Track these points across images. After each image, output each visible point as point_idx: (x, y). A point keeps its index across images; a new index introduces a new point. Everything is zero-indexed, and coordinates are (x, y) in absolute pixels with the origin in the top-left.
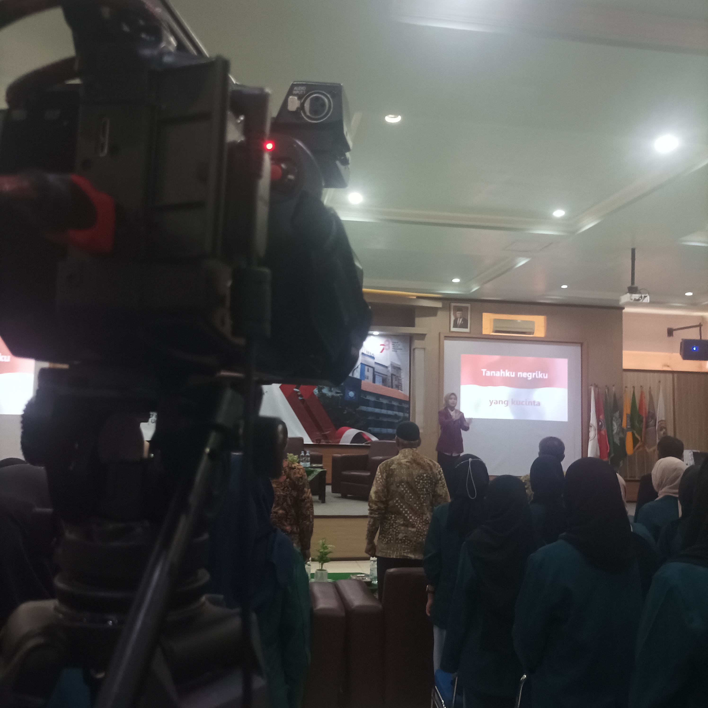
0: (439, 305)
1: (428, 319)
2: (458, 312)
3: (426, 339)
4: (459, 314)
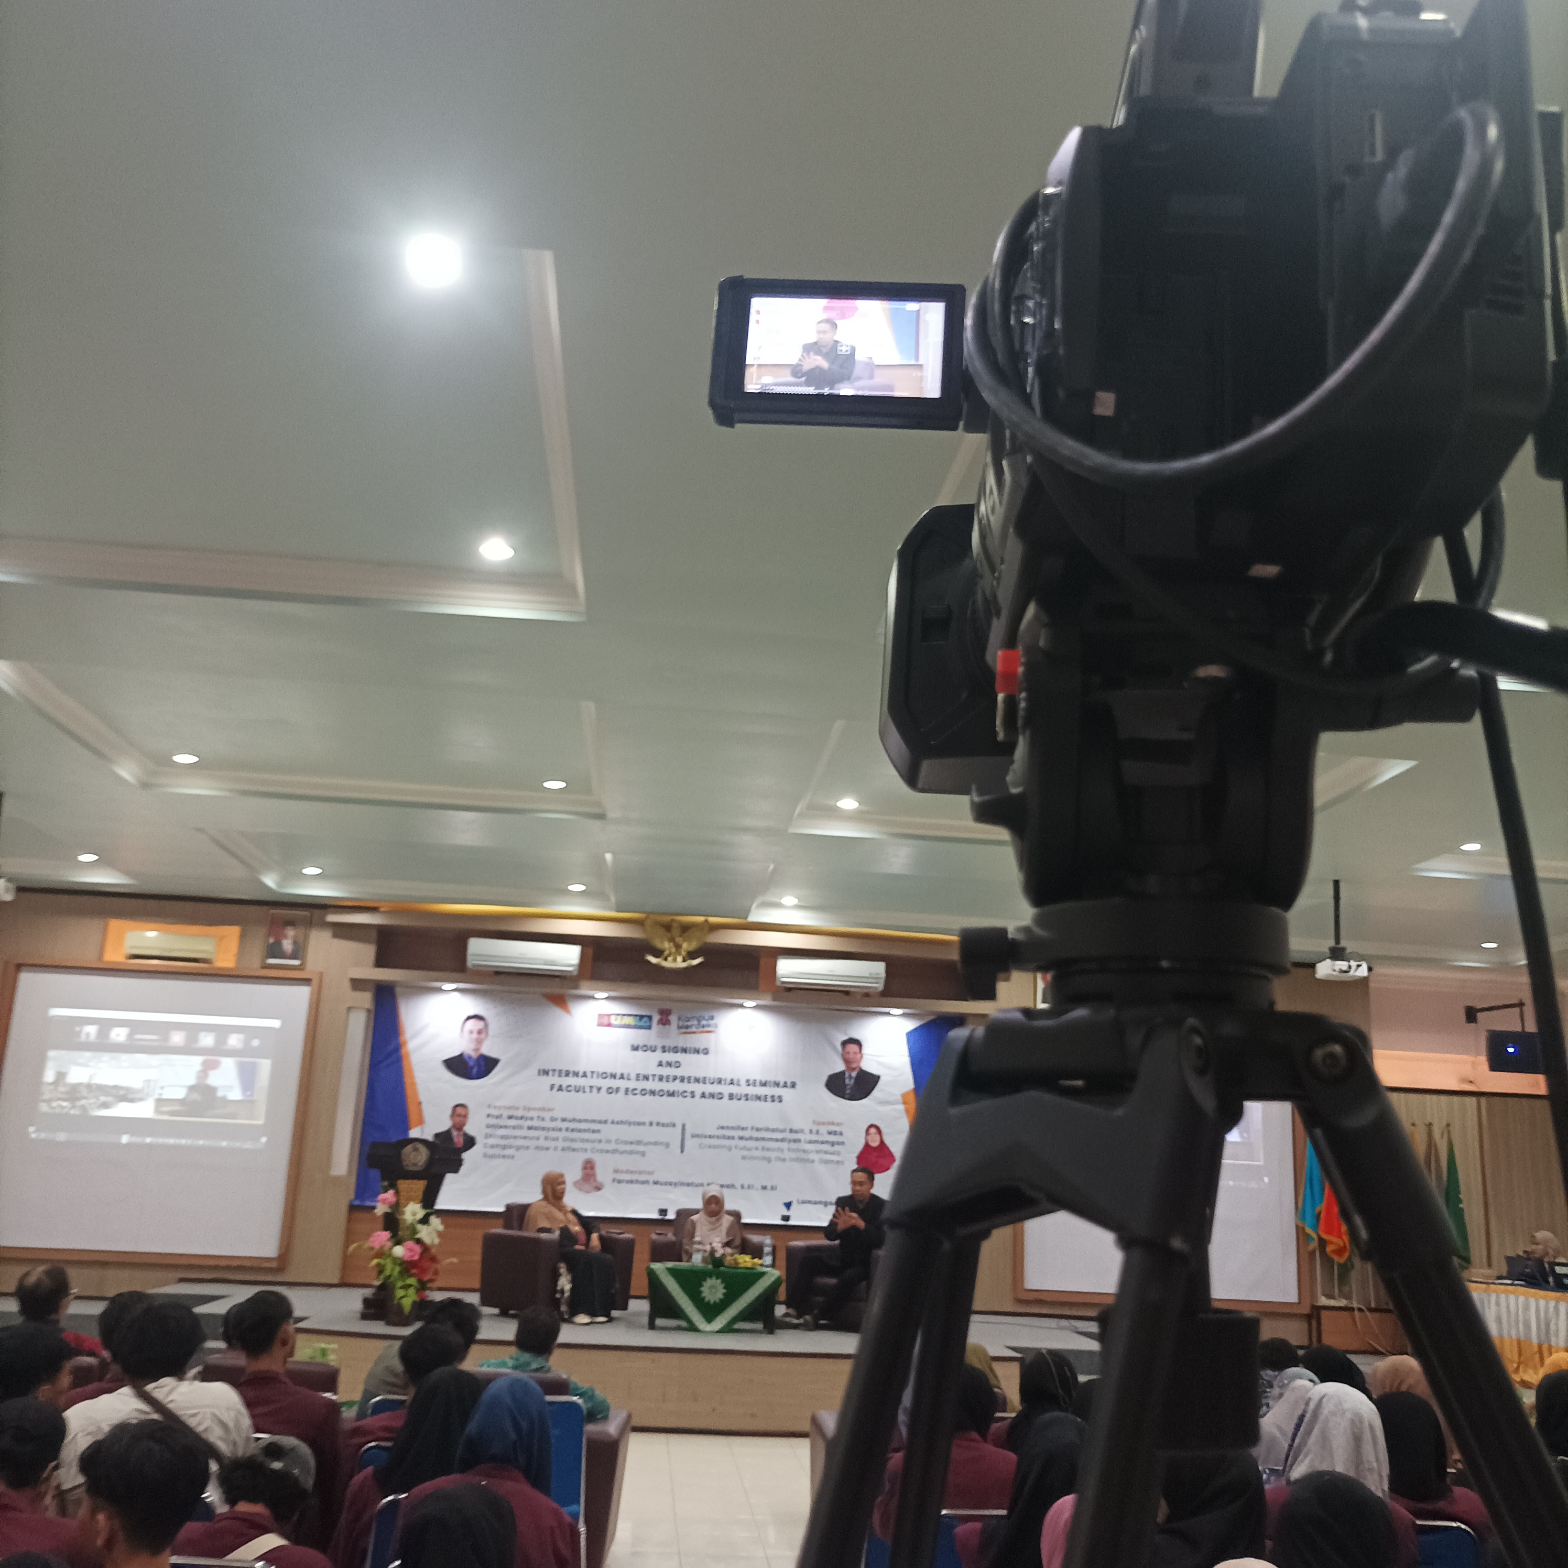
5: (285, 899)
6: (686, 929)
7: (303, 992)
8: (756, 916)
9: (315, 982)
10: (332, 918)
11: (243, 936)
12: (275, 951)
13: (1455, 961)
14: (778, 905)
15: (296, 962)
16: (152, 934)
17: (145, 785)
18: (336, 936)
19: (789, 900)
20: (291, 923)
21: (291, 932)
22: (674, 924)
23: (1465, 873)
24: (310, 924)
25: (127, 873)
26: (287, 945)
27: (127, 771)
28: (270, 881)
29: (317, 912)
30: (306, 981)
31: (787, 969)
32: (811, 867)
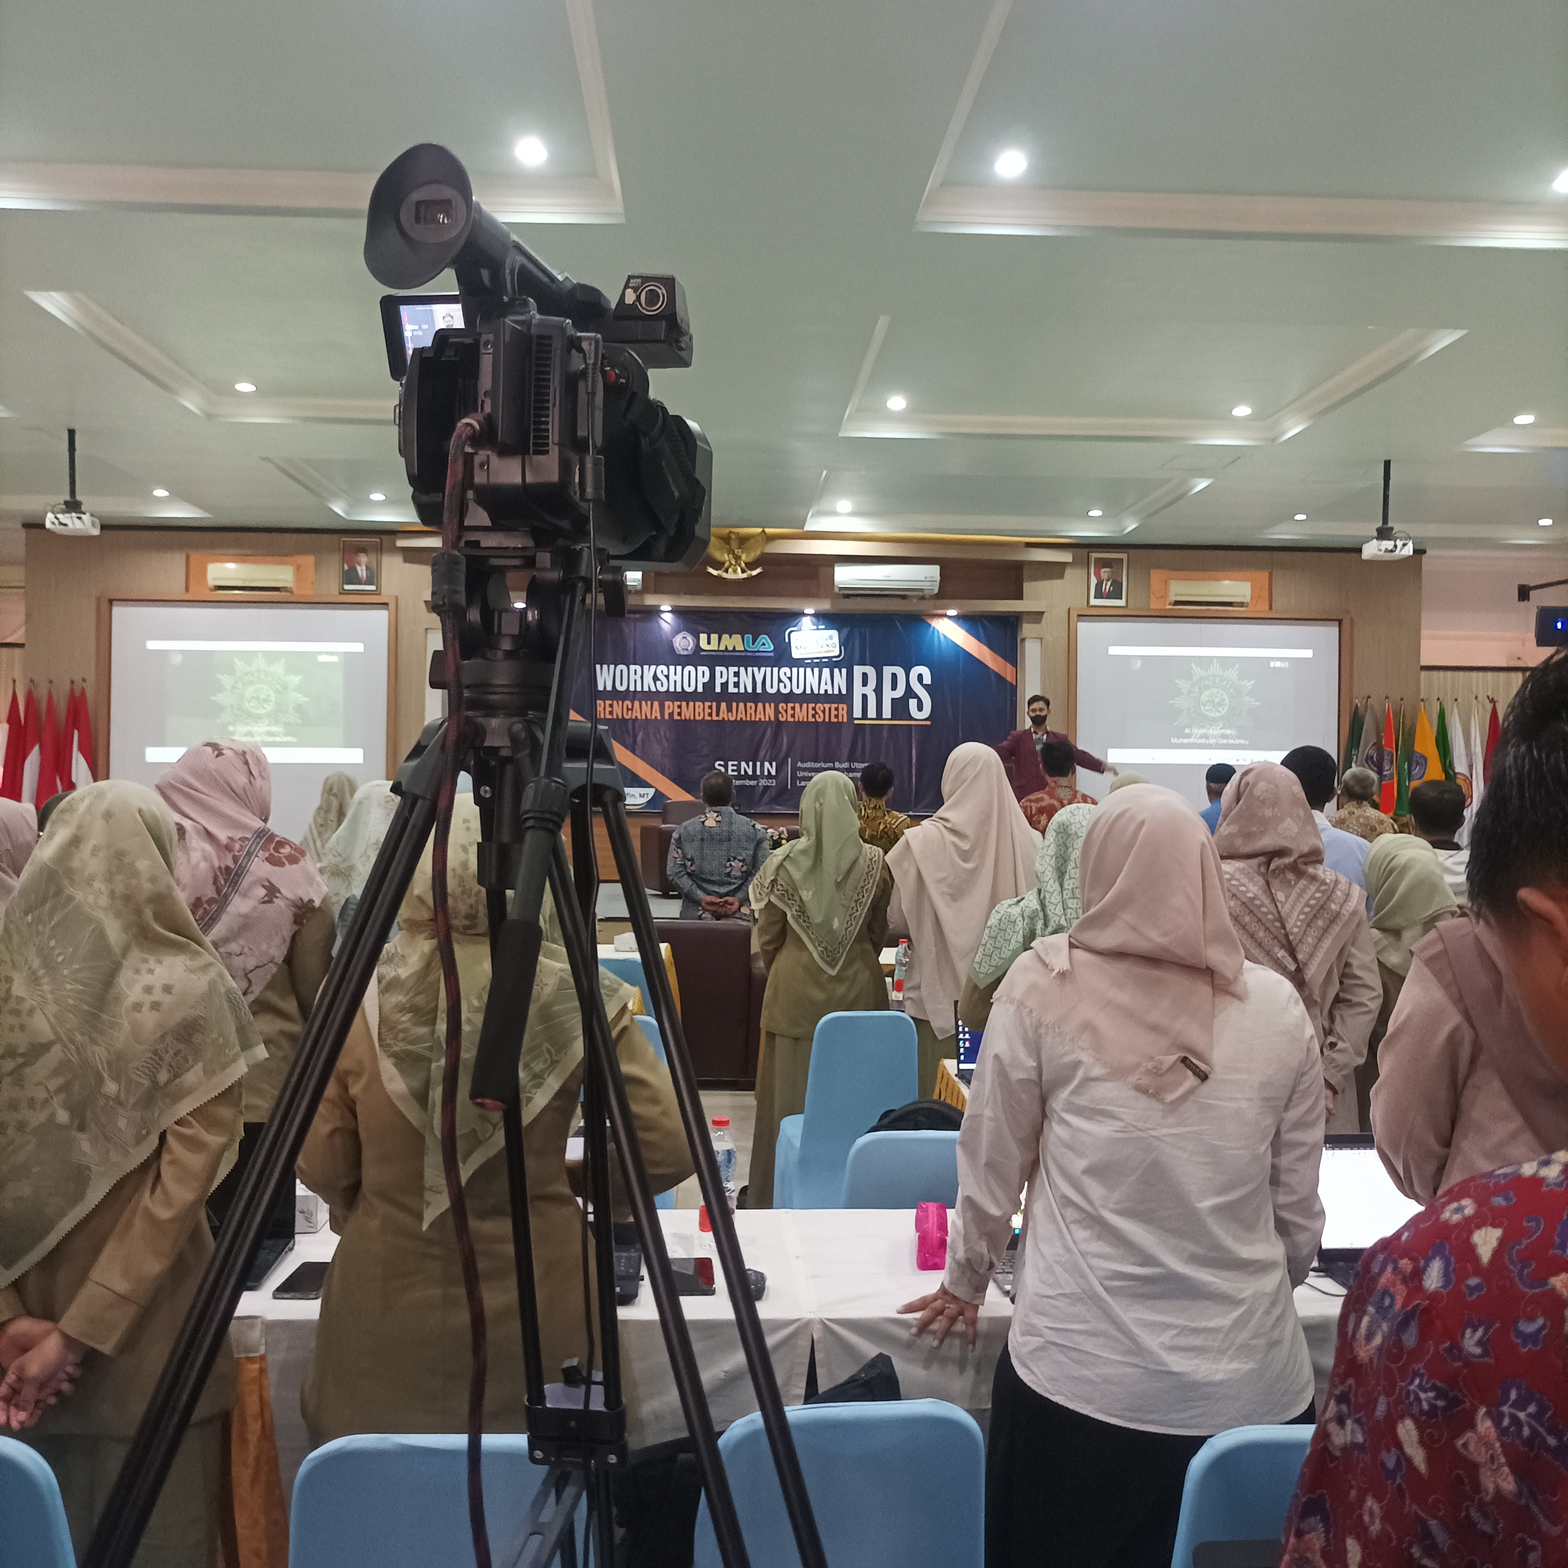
0: (1065, 557)
1: (1047, 583)
2: (1103, 570)
3: (1044, 621)
4: (1105, 572)
5: (356, 527)
6: (743, 541)
7: (381, 617)
8: (813, 524)
9: (392, 606)
10: (401, 543)
11: (317, 564)
12: (350, 577)
13: (1508, 539)
14: (834, 513)
15: (373, 588)
16: (231, 566)
17: (209, 416)
18: (406, 560)
19: (844, 505)
20: (363, 550)
21: (363, 558)
22: (733, 536)
23: (1517, 447)
24: (380, 549)
25: (200, 506)
26: (362, 571)
27: (191, 402)
28: (338, 508)
29: (386, 538)
30: (385, 605)
31: (844, 576)
32: (863, 472)
